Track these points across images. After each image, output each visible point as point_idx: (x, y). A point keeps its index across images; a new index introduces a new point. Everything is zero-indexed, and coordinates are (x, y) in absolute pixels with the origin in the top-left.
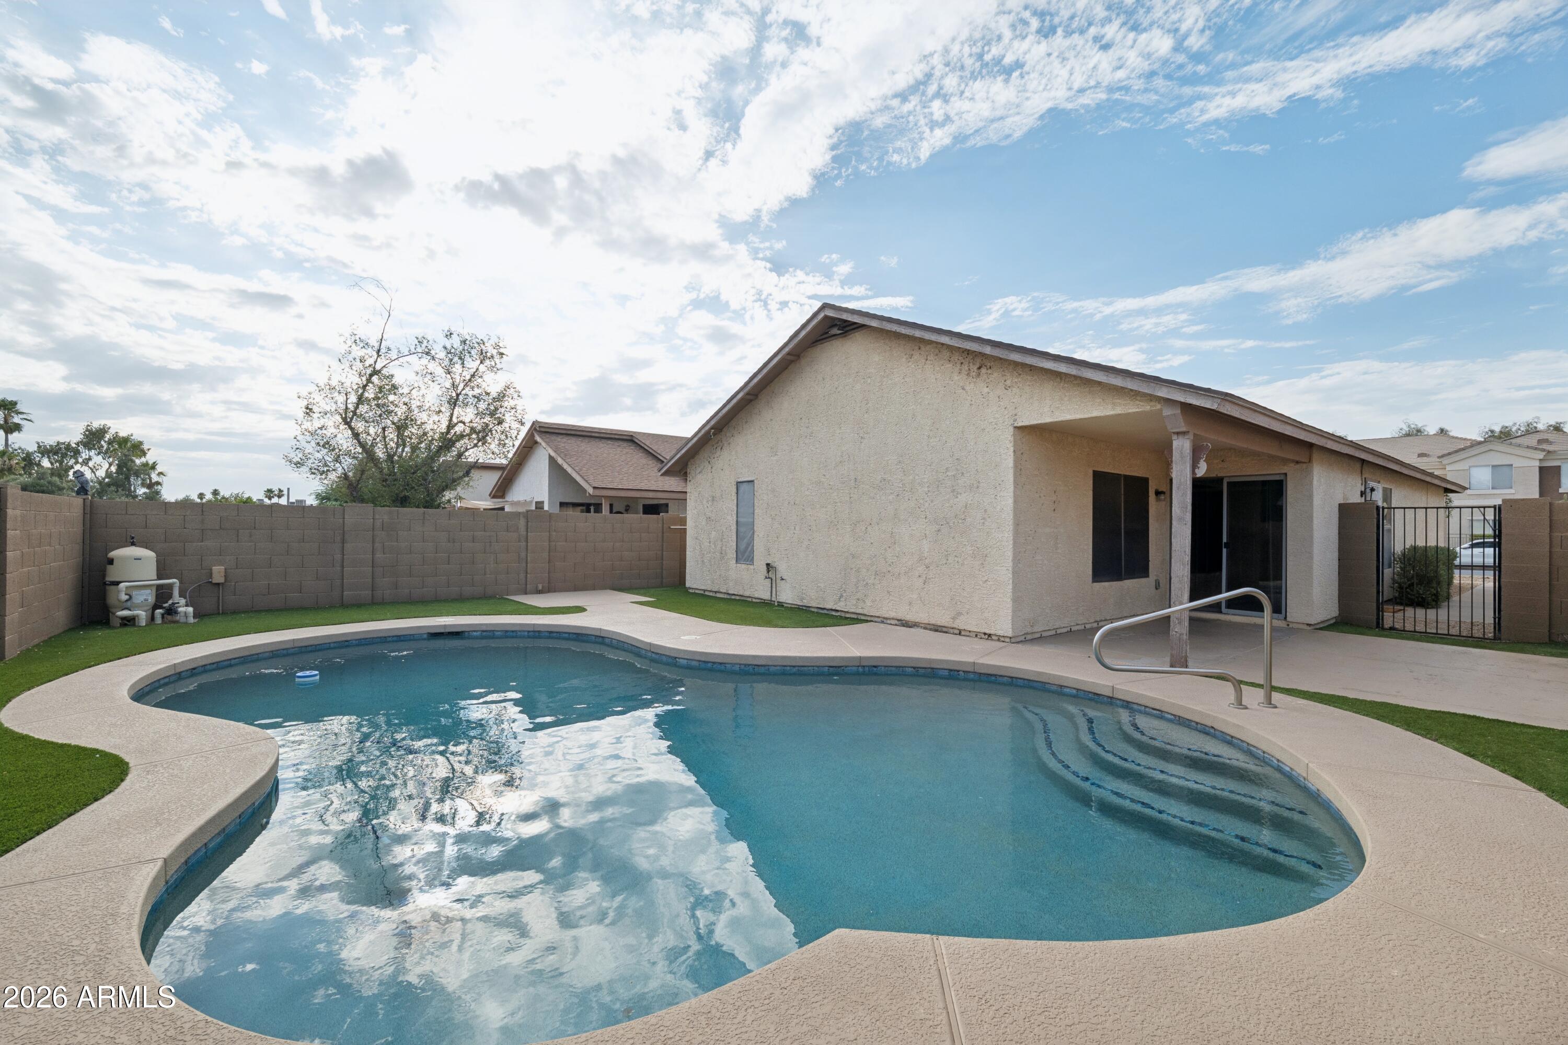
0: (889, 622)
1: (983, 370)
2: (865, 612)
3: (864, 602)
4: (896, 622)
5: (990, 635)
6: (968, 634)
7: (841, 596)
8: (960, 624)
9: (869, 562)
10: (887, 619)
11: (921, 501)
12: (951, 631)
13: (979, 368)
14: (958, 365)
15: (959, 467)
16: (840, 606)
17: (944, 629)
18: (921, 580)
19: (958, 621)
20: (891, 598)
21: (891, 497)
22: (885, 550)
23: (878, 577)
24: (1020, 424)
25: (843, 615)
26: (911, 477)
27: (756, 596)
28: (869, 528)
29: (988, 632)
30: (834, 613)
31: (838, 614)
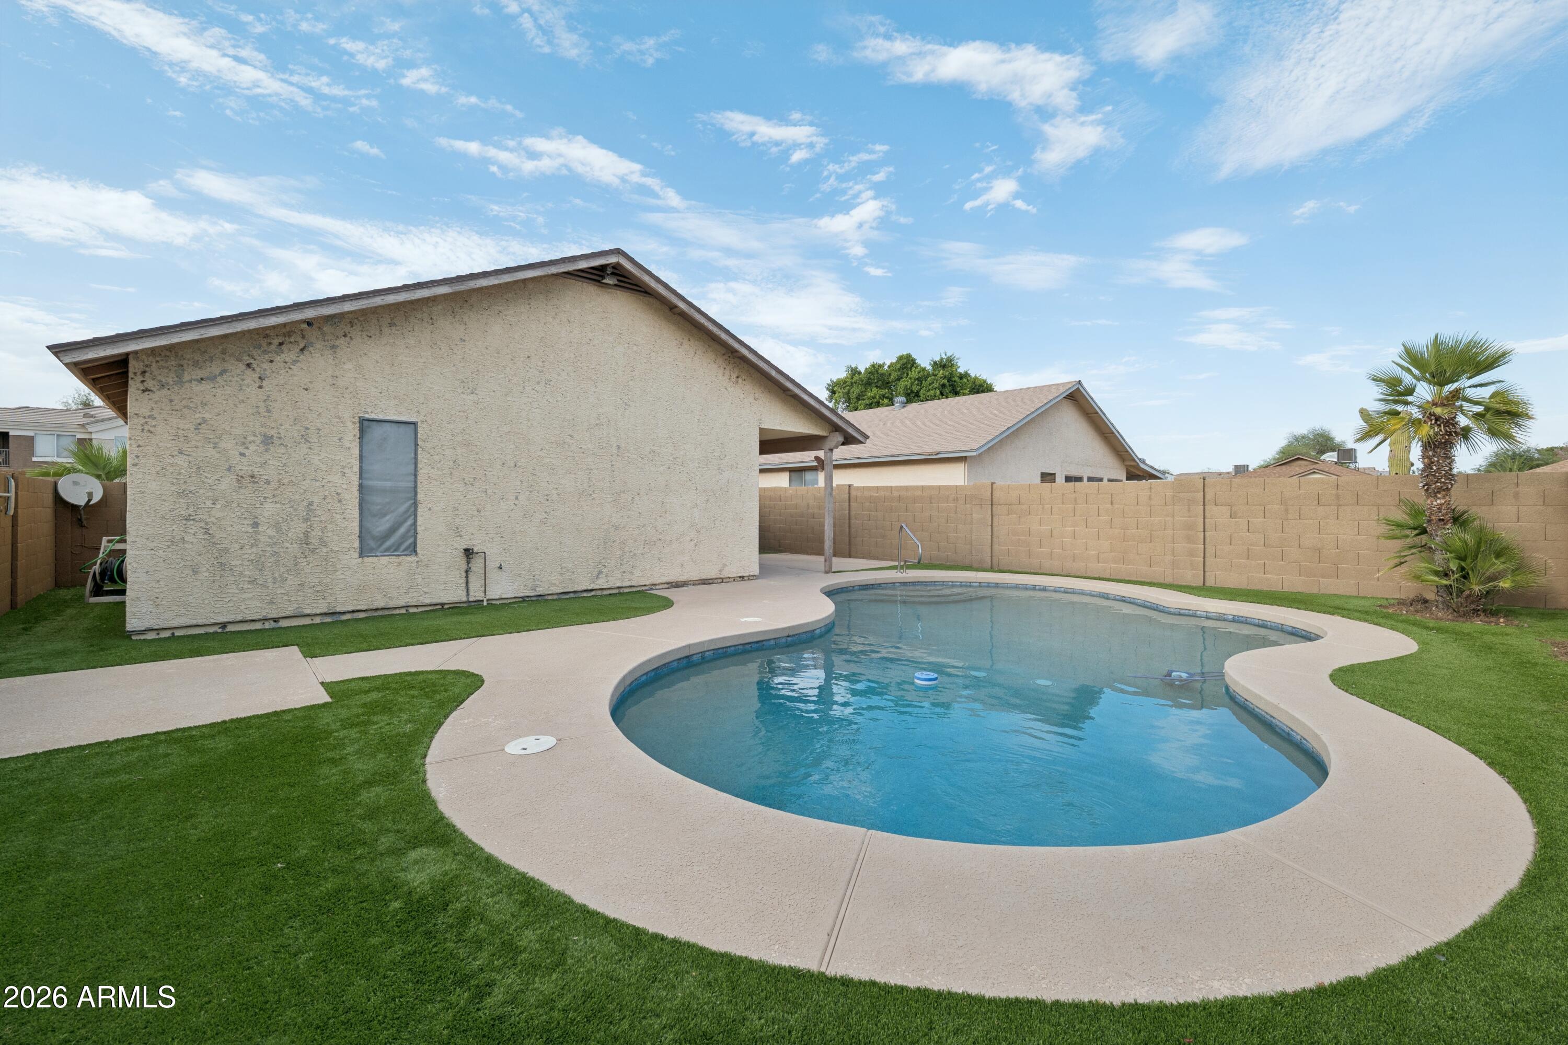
0: (657, 587)
1: (740, 380)
2: (634, 583)
3: (632, 573)
4: (666, 586)
5: (743, 577)
6: (728, 580)
7: (600, 572)
8: (725, 574)
9: (637, 532)
10: (655, 585)
11: (692, 475)
12: (716, 581)
13: (738, 377)
14: (722, 369)
15: (723, 450)
16: (601, 583)
17: (710, 581)
18: (692, 544)
19: (724, 572)
20: (662, 564)
21: (662, 469)
22: (655, 519)
23: (647, 547)
24: (763, 427)
25: (599, 593)
26: (682, 453)
27: (428, 601)
28: (637, 499)
29: (741, 575)
30: (585, 594)
31: (593, 593)
